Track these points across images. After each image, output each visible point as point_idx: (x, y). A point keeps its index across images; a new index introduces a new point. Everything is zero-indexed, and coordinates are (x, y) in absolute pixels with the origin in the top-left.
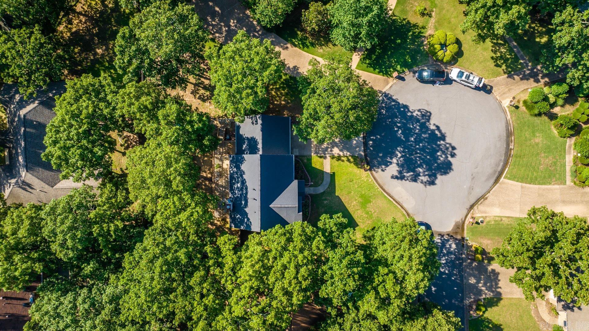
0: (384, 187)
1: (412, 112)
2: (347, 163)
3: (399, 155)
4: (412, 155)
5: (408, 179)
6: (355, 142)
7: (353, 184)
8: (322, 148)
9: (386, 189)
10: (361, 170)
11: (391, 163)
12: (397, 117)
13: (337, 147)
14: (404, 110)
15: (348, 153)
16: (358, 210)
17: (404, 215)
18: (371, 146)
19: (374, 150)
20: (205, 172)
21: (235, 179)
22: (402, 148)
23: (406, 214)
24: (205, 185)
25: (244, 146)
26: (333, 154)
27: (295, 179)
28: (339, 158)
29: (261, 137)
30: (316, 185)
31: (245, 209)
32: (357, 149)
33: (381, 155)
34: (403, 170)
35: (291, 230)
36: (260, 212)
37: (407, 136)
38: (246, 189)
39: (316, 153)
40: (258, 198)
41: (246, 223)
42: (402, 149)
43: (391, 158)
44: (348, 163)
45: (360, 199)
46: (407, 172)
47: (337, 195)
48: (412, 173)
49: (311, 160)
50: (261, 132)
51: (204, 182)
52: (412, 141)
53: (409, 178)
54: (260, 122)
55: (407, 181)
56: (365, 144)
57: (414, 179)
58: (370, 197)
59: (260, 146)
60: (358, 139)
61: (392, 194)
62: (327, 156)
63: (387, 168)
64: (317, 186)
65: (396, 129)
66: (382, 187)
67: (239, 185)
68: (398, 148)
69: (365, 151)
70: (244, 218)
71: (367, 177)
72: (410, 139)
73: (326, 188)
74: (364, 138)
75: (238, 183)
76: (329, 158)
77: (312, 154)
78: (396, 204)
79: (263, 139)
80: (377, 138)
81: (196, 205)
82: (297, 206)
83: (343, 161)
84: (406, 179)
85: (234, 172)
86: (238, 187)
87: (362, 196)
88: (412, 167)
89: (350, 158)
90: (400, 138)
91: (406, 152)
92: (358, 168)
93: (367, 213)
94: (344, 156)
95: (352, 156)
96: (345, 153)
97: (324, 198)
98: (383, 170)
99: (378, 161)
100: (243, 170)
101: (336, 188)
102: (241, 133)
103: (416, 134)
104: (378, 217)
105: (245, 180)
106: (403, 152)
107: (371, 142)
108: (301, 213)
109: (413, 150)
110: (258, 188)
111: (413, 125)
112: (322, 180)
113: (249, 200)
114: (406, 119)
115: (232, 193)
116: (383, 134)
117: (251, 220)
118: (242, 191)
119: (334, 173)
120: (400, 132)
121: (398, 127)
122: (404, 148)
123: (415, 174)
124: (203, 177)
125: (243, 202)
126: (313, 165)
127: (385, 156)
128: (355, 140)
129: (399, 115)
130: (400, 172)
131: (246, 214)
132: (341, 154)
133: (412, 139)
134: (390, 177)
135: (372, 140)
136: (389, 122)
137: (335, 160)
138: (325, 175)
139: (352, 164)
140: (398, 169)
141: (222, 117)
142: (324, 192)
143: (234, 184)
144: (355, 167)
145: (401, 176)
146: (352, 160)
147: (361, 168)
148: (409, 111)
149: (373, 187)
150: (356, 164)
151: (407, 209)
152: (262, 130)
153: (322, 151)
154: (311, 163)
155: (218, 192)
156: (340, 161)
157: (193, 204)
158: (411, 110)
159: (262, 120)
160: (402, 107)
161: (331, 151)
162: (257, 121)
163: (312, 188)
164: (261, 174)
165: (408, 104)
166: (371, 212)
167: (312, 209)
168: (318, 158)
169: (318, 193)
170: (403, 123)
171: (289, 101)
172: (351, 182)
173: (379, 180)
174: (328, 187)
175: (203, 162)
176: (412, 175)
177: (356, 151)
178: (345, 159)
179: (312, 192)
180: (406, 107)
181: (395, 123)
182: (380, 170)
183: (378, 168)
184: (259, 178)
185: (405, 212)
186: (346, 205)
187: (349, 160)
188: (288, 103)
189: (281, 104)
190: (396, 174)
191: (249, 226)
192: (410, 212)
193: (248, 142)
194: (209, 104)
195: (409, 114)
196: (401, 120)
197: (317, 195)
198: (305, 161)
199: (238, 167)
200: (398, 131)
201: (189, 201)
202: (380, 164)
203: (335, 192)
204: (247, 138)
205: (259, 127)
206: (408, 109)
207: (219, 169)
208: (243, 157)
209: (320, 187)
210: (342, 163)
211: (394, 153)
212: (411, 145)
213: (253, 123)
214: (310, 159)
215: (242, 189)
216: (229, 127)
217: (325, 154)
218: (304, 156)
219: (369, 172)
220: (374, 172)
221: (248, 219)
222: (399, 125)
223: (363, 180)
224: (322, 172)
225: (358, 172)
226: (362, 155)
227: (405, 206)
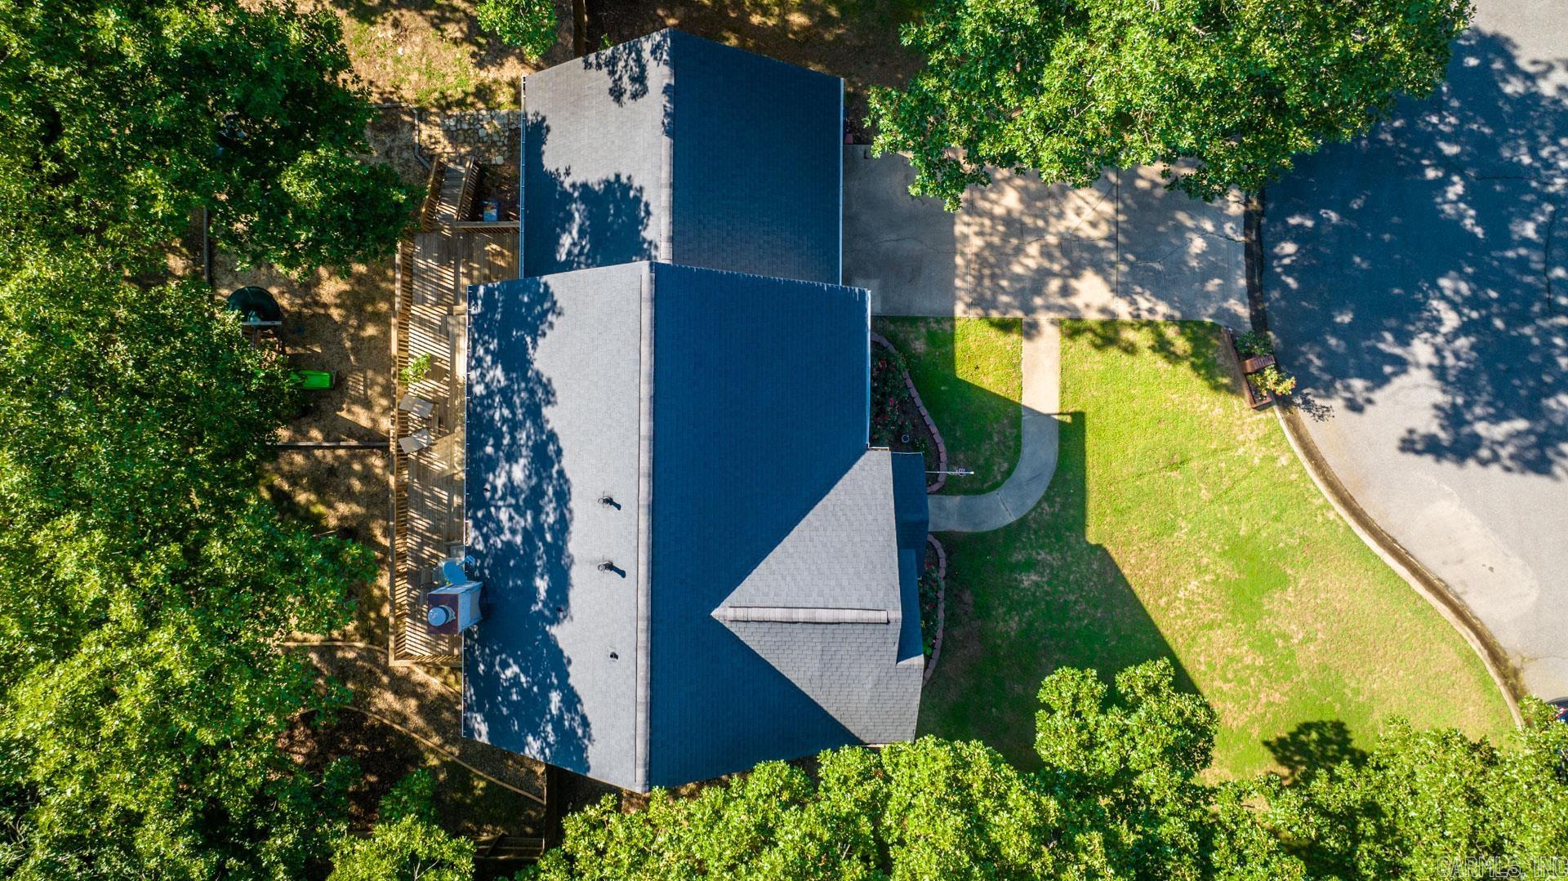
0: (1361, 502)
1: (1530, 77)
2: (1150, 362)
3: (1451, 320)
4: (1527, 320)
5: (1496, 458)
6: (1198, 245)
7: (1189, 481)
8: (1017, 278)
9: (1371, 513)
10: (1234, 401)
11: (1401, 365)
12: (1438, 105)
13: (1100, 269)
14: (1485, 65)
15: (1162, 308)
16: (1211, 626)
17: (1470, 658)
18: (1288, 270)
19: (1302, 293)
20: (367, 404)
21: (499, 437)
22: (1467, 278)
23: (1482, 654)
24: (367, 476)
25: (566, 241)
26: (1075, 309)
27: (875, 442)
28: (1108, 335)
29: (665, 174)
30: (979, 486)
31: (554, 630)
32: (1213, 285)
33: (1346, 318)
34: (1468, 405)
35: (874, 808)
36: (643, 661)
37: (1496, 216)
38: (562, 497)
39: (981, 302)
40: (636, 561)
41: (558, 723)
42: (1464, 287)
43: (1404, 339)
44: (1161, 363)
45: (1223, 567)
46: (1497, 418)
47: (1092, 537)
48: (1521, 424)
49: (950, 338)
50: (666, 141)
51: (362, 459)
52: (1526, 242)
53: (1504, 453)
54: (659, 75)
55: (1495, 469)
56: (1258, 259)
57: (1531, 455)
58: (1280, 554)
59: (658, 229)
60: (1219, 226)
61: (1404, 541)
62: (1043, 318)
63: (1377, 396)
64: (980, 492)
65: (1431, 174)
66: (1347, 503)
67: (519, 473)
68: (1445, 283)
69: (1254, 294)
70: (546, 689)
71: (1265, 440)
72: (1515, 227)
73: (1031, 503)
74: (1249, 221)
75: (512, 458)
76: (1050, 334)
77: (959, 309)
78: (1429, 597)
79: (676, 186)
80: (1319, 220)
81: (151, 617)
82: (897, 615)
83: (1130, 349)
84: (1485, 453)
85: (490, 394)
86: (511, 489)
87: (1236, 549)
88: (1522, 387)
89: (1171, 332)
90: (1456, 223)
91: (1487, 304)
92: (1217, 388)
93: (1265, 644)
94: (1138, 323)
95: (1182, 325)
96: (1144, 304)
97: (1018, 557)
98: (1354, 407)
99: (1327, 354)
100: (547, 374)
101: (1091, 505)
102: (550, 163)
103: (1552, 198)
104: (1325, 668)
105: (552, 436)
106: (1473, 302)
107: (1289, 248)
108: (918, 661)
109: (1531, 293)
110: (635, 491)
111: (1534, 152)
112: (1013, 452)
113: (576, 574)
114: (1492, 116)
115: (478, 525)
116: (1356, 205)
117: (588, 707)
118: (538, 511)
119: (1079, 417)
120: (1456, 189)
121: (1442, 161)
122: (1480, 281)
123: (1541, 427)
124: (353, 430)
125: (542, 584)
126: (963, 372)
127: (1367, 326)
128: (1203, 233)
129: (1453, 93)
130: (1453, 417)
131: (558, 663)
132: (1122, 309)
133: (1529, 230)
134: (1396, 443)
135: (1298, 235)
136: (1396, 133)
137: (1084, 341)
138: (1029, 428)
139: (1184, 369)
140: (1440, 398)
141: (461, 103)
142: (1022, 523)
143: (491, 465)
144: (1199, 384)
145: (1456, 441)
146: (1181, 345)
147: (1232, 390)
148: (1513, 69)
149: (1302, 499)
150: (1207, 369)
151: (1490, 627)
152: (674, 129)
153: (1014, 294)
154: (950, 360)
155: (425, 512)
156: (1113, 352)
157: (123, 610)
158: (1523, 63)
159: (675, 64)
160: (1472, 51)
161: (1066, 291)
162: (640, 79)
163: (953, 502)
164: (656, 399)
165: (1505, 31)
166: (1286, 637)
167: (951, 619)
168: (993, 333)
169: (985, 528)
170: (1479, 140)
171: (833, 12)
172: (1173, 465)
173: (1331, 460)
174: (1047, 498)
175: (356, 351)
176: (1519, 434)
177: (1207, 296)
178: (1142, 339)
179: (953, 525)
180: (1496, 46)
181: (1428, 141)
182: (1337, 404)
183: (1328, 391)
184: (646, 426)
185: (1475, 645)
186: (1145, 597)
187: (1162, 346)
188: (827, 21)
189: (785, 24)
190: (1429, 424)
191: (572, 742)
192: (1507, 640)
193: (590, 215)
194: (390, 32)
195: (1514, 87)
196: (1463, 120)
197: (980, 538)
198: (920, 346)
199: (515, 359)
200: (1442, 184)
201: (92, 587)
202: (1338, 370)
203: (1080, 524)
204: (585, 186)
205: (654, 106)
206: (1509, 60)
207: (431, 384)
208: (547, 294)
209: (997, 496)
210: (1126, 359)
211: (1420, 307)
212: (1522, 264)
213: (617, 93)
214: (942, 334)
215: (533, 501)
216: (498, 160)
217: (1029, 310)
218: (913, 321)
219: (1276, 413)
220: (1303, 416)
221: (571, 700)
222: (1450, 150)
223: (1243, 461)
224: (1012, 414)
225: (1218, 411)
226: (1235, 317)
227: (1477, 605)
